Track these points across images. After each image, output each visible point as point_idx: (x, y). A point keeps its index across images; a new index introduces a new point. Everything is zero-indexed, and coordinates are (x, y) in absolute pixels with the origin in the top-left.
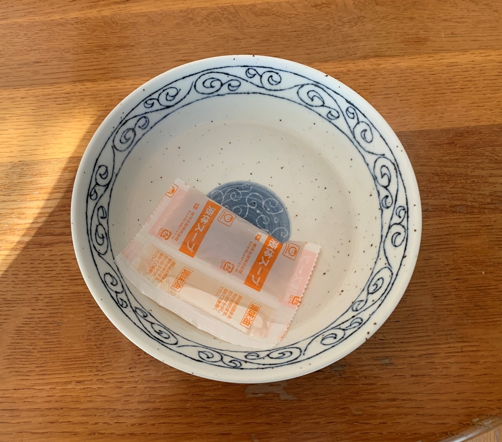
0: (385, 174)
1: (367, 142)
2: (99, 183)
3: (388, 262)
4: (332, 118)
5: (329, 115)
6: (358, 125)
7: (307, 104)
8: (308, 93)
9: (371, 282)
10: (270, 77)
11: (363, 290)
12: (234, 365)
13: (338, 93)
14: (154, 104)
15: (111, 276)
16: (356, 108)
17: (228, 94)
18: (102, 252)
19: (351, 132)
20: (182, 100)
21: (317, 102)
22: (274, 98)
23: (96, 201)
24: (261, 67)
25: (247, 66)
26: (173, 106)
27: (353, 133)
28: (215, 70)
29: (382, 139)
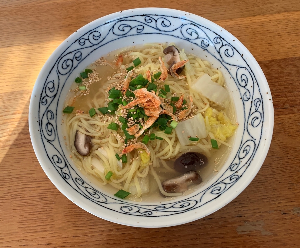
0: (191, 33)
1: (169, 26)
2: (62, 167)
3: (237, 66)
4: (141, 31)
5: (139, 31)
6: (157, 23)
7: (122, 35)
8: (119, 29)
9: (238, 82)
10: (93, 36)
11: (239, 89)
12: (235, 179)
13: (134, 15)
14: (47, 100)
15: (124, 207)
16: (149, 15)
17: (79, 63)
18: (105, 200)
19: (156, 29)
20: (59, 86)
21: (127, 29)
22: (103, 46)
23: (70, 178)
24: (85, 35)
25: (77, 40)
26: (57, 93)
27: (157, 29)
28: (63, 55)
29: (175, 18)
